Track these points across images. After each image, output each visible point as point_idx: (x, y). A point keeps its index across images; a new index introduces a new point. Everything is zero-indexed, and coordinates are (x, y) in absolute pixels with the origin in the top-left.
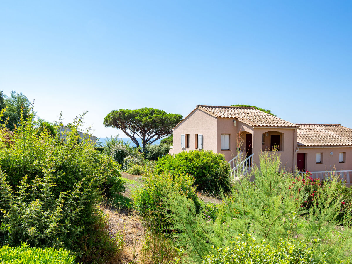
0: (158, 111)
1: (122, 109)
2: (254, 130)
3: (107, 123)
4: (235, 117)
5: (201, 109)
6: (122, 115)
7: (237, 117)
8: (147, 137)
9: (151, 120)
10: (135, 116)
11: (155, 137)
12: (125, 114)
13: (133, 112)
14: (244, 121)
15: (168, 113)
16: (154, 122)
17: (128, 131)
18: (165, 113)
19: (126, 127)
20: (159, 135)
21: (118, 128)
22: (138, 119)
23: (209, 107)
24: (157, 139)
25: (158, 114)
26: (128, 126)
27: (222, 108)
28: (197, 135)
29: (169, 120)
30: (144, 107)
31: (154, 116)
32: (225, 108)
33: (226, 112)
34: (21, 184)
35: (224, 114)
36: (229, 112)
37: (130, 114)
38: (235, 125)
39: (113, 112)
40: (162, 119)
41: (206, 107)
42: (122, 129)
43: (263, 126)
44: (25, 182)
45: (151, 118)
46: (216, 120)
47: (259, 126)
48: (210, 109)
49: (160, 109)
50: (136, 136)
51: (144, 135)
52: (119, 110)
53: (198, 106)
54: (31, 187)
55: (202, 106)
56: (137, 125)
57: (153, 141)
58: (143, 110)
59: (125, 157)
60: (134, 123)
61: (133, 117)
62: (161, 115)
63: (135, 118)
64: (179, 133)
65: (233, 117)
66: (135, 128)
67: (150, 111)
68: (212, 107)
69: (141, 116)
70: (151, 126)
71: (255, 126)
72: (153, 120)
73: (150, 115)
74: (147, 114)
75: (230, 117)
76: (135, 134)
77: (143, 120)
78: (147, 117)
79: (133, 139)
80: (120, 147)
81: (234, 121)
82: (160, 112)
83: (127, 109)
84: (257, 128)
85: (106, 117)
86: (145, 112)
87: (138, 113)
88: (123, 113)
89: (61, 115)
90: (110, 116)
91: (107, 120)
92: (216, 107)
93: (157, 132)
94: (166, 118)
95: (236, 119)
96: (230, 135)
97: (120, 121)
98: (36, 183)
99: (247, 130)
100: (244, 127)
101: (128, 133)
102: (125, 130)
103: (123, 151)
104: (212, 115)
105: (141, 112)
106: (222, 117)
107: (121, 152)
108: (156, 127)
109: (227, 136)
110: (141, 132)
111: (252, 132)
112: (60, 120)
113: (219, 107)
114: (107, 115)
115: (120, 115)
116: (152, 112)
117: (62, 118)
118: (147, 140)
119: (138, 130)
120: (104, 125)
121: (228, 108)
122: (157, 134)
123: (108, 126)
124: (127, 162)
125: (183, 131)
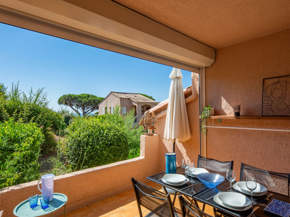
0: (92, 95)
1: (69, 94)
2: (137, 104)
3: (60, 102)
4: (129, 98)
5: (113, 93)
6: (69, 97)
7: (130, 98)
8: (85, 110)
9: (88, 100)
10: (78, 98)
11: (90, 111)
12: (71, 97)
13: (77, 96)
14: (133, 100)
15: (98, 97)
16: (89, 102)
17: (74, 107)
18: (96, 97)
19: (73, 105)
20: (93, 109)
21: (67, 105)
22: (80, 100)
23: (117, 93)
24: (91, 112)
25: (92, 97)
26: (74, 104)
27: (124, 93)
28: (111, 107)
29: (99, 100)
30: (84, 93)
31: (90, 98)
32: (125, 93)
33: (125, 95)
34: (13, 113)
35: (124, 96)
36: (127, 95)
37: (75, 97)
38: (129, 102)
39: (64, 95)
40: (94, 100)
41: (115, 93)
42: (70, 106)
43: (142, 102)
44: (16, 113)
45: (88, 99)
46: (119, 99)
47: (140, 102)
48: (117, 94)
49: (93, 95)
50: (79, 110)
51: (84, 109)
52: (68, 95)
53: (111, 92)
54: (18, 115)
55: (113, 92)
56: (79, 104)
57: (89, 113)
58: (83, 95)
59: (70, 120)
60: (77, 102)
61: (77, 99)
62: (93, 98)
63: (78, 99)
64: (102, 106)
65: (128, 98)
66: (78, 105)
67: (87, 96)
68: (119, 93)
69: (82, 98)
70: (88, 105)
71: (138, 102)
72: (89, 101)
73: (87, 98)
74: (85, 97)
75: (126, 98)
76: (78, 109)
77: (83, 100)
78: (85, 99)
79: (77, 111)
80: (67, 114)
81: (128, 100)
82: (93, 96)
83: (73, 94)
84: (138, 103)
85: (60, 99)
86: (84, 96)
87: (80, 97)
88: (70, 96)
89: (32, 88)
90: (62, 98)
91: (60, 100)
92: (120, 93)
93: (91, 108)
94: (96, 99)
95: (129, 99)
96: (127, 106)
97: (69, 101)
98: (20, 114)
99: (134, 104)
100: (133, 103)
101: (73, 108)
102: (72, 107)
103: (69, 117)
104: (118, 97)
105: (82, 96)
106: (122, 97)
107: (68, 117)
108: (91, 105)
109: (125, 107)
110: (82, 108)
111: (136, 105)
112: (31, 90)
113: (122, 93)
114: (60, 97)
115: (68, 97)
116: (89, 96)
117: (32, 89)
118: (85, 113)
119: (80, 107)
120: (58, 104)
121: (127, 93)
122: (91, 109)
123: (61, 104)
124: (71, 122)
125: (104, 105)
